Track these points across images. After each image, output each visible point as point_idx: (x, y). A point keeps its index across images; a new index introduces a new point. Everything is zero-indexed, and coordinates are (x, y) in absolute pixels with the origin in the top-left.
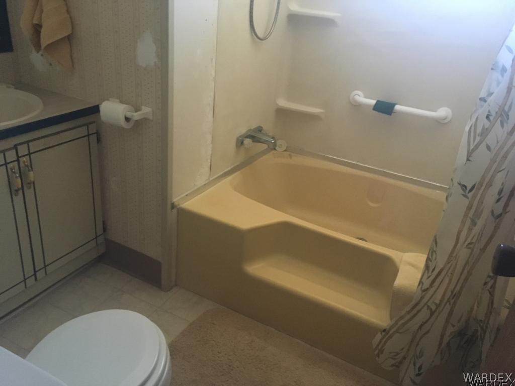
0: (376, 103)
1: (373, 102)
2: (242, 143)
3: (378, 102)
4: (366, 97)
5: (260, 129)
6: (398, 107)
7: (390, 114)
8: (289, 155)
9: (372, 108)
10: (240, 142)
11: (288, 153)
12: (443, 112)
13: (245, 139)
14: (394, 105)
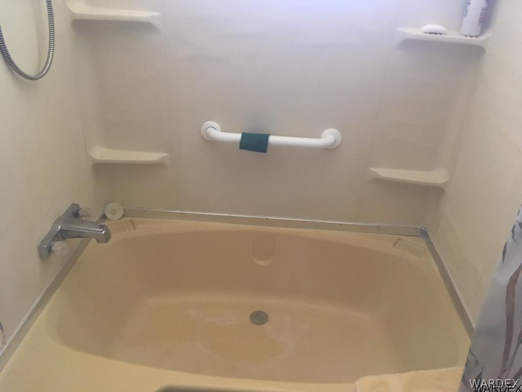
0: (242, 137)
1: (238, 137)
2: (50, 250)
3: (244, 135)
4: (223, 130)
5: (75, 213)
6: (273, 139)
7: (265, 151)
8: (131, 221)
9: (238, 146)
10: (46, 252)
11: (128, 219)
12: (329, 137)
13: (52, 243)
14: (267, 136)
